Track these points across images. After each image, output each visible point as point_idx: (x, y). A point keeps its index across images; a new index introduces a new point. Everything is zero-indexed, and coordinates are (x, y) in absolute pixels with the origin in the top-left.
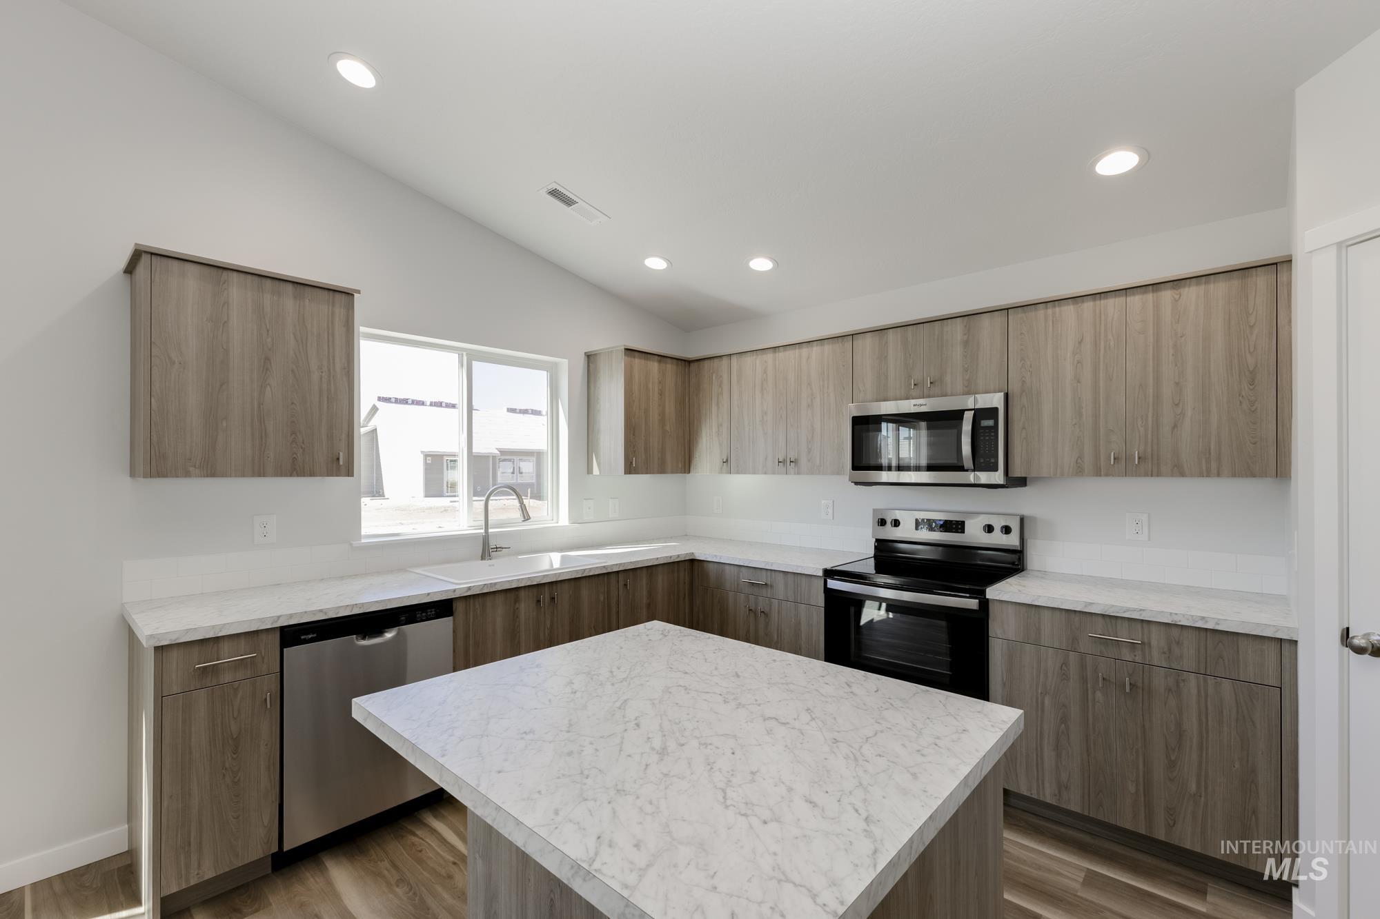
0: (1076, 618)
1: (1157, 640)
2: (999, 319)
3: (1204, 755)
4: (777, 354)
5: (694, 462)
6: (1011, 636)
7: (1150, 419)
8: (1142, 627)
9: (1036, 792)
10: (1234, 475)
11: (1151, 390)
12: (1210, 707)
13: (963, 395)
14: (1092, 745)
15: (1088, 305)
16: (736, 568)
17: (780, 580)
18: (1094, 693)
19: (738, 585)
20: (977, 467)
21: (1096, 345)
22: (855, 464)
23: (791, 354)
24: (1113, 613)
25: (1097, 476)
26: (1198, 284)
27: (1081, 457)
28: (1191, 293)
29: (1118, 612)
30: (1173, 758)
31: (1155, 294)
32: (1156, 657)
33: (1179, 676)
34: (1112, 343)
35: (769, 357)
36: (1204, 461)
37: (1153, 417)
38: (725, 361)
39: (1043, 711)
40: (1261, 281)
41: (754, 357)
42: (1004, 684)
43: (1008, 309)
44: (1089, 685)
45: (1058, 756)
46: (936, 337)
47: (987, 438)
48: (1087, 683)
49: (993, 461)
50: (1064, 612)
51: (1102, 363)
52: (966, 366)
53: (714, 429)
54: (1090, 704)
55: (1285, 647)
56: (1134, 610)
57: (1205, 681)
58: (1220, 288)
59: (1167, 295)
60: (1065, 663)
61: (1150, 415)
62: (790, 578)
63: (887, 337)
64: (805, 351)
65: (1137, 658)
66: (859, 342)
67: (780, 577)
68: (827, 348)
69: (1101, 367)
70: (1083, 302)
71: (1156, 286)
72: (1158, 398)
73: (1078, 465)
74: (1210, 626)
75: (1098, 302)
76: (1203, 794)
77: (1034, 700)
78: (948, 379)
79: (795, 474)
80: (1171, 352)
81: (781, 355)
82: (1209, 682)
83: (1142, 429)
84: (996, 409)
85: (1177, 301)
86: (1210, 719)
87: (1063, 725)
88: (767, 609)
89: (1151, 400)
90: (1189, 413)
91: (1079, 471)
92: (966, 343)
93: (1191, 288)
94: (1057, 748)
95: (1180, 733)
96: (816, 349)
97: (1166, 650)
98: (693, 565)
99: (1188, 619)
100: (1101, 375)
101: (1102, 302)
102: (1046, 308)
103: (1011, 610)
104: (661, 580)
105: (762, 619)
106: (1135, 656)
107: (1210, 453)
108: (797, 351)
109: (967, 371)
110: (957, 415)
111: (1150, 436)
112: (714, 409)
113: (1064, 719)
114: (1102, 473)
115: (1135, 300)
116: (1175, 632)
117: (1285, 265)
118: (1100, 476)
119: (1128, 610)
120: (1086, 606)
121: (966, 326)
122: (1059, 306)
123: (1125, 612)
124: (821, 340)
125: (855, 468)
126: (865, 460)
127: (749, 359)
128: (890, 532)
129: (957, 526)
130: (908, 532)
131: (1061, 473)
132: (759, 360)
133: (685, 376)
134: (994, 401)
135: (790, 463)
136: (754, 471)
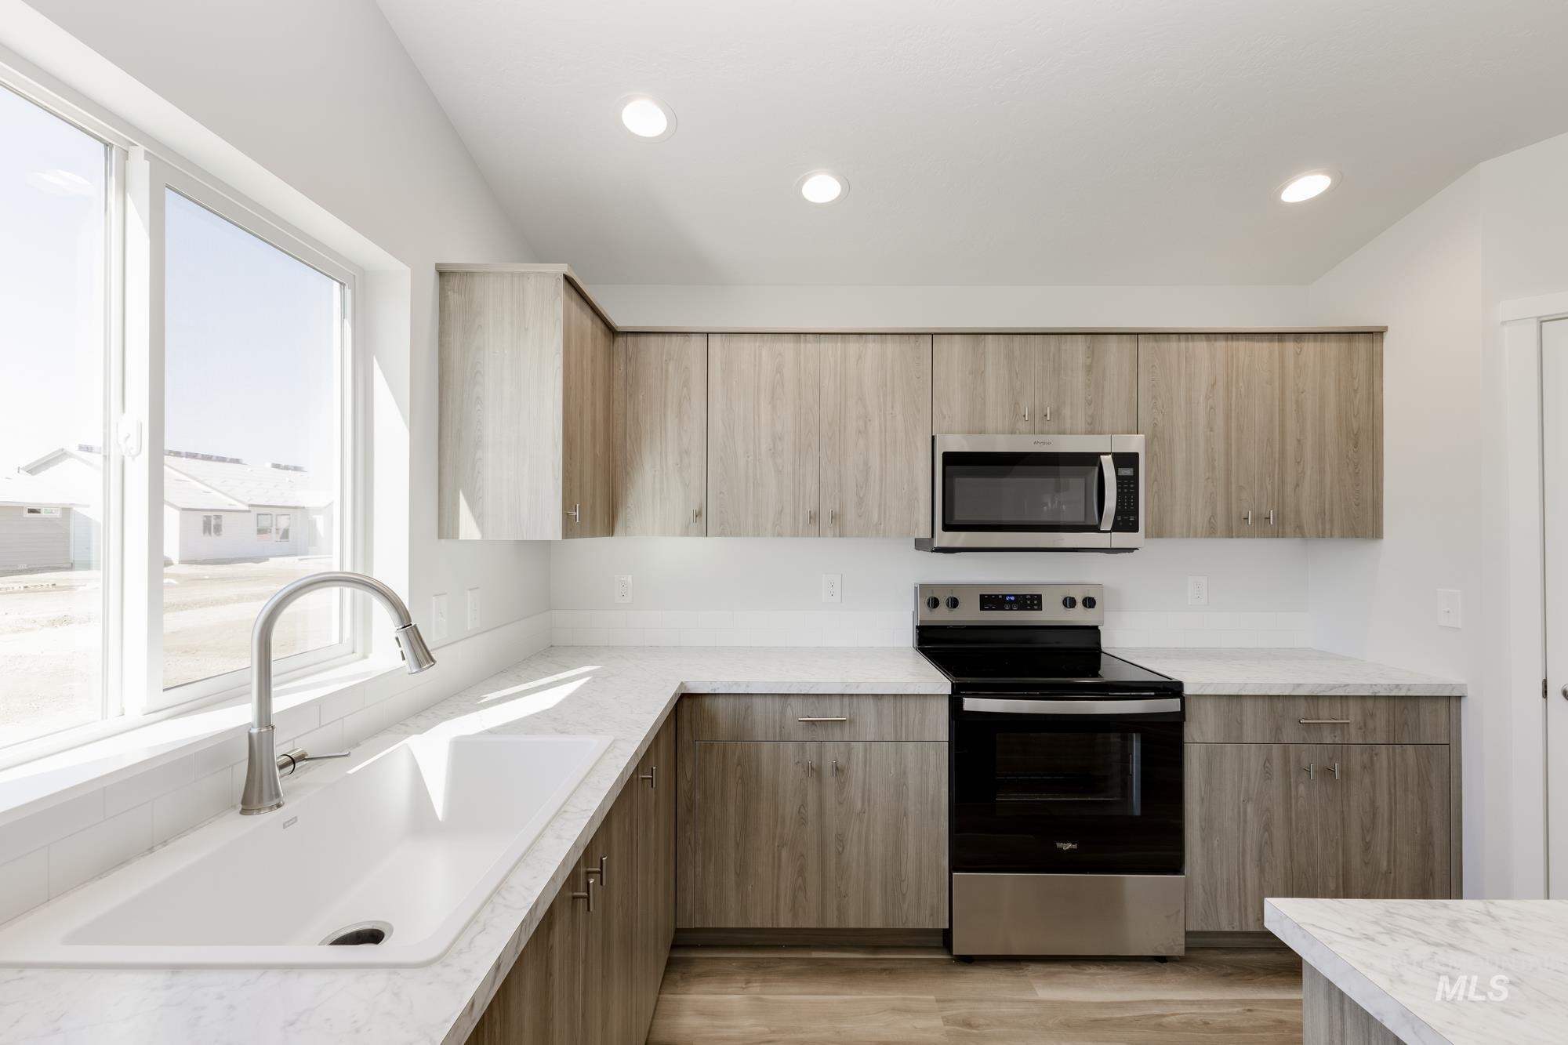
0: (1279, 705)
1: (1354, 715)
2: (1128, 344)
3: (1393, 830)
4: (802, 345)
6: (1210, 738)
7: (1276, 476)
8: (1341, 703)
9: (1238, 924)
10: (1343, 536)
11: (1277, 446)
12: (1397, 777)
13: (1086, 434)
14: (1295, 849)
15: (1220, 345)
16: (777, 701)
18: (1297, 787)
19: (782, 727)
20: (1117, 527)
21: (1228, 390)
22: (947, 522)
23: (829, 347)
24: (1320, 692)
25: (1229, 537)
26: (1315, 341)
27: (1213, 516)
28: (1310, 347)
29: (1324, 691)
30: (1367, 841)
31: (1281, 344)
32: (1355, 736)
33: (1372, 750)
34: (1243, 390)
35: (787, 347)
36: (1320, 521)
37: (1279, 474)
38: (696, 344)
39: (1245, 822)
40: (1361, 346)
41: (757, 344)
42: (1202, 799)
43: (1138, 334)
44: (1292, 780)
45: (1262, 871)
46: (1051, 355)
47: (1126, 490)
48: (1290, 778)
49: (1132, 519)
50: (1266, 700)
51: (1233, 412)
52: (1089, 398)
54: (1293, 801)
56: (1340, 686)
57: (1394, 751)
58: (1332, 347)
59: (1290, 346)
60: (1268, 760)
61: (1276, 472)
63: (985, 346)
64: (853, 346)
65: (1337, 739)
66: (942, 344)
67: (869, 706)
68: (892, 347)
69: (1233, 415)
70: (1216, 340)
71: (1280, 336)
72: (1283, 453)
73: (1212, 525)
74: (1402, 693)
75: (1230, 343)
76: (1393, 871)
77: (1236, 810)
78: (1067, 411)
79: (834, 536)
80: (1294, 407)
82: (1397, 751)
83: (1269, 487)
84: (1136, 455)
85: (1299, 355)
86: (1398, 789)
87: (1267, 833)
88: (842, 762)
89: (1277, 455)
90: (1309, 472)
91: (1212, 531)
92: (1089, 369)
93: (1310, 344)
94: (1260, 863)
95: (1374, 811)
96: (872, 347)
97: (1362, 724)
98: (679, 706)
99: (1386, 689)
100: (1233, 425)
101: (1234, 343)
102: (1179, 340)
103: (1209, 706)
105: (830, 780)
106: (1335, 737)
107: (1325, 514)
108: (839, 345)
109: (1090, 404)
110: (1094, 459)
111: (1276, 494)
112: (671, 425)
113: (1267, 827)
114: (1234, 534)
116: (1370, 704)
117: (1379, 336)
118: (1232, 537)
119: (1334, 687)
120: (1294, 689)
121: (1089, 347)
122: (1193, 340)
123: (1331, 690)
124: (883, 335)
125: (947, 528)
126: (959, 517)
127: (747, 346)
128: (943, 616)
129: (1032, 602)
130: (970, 614)
131: (1191, 533)
132: (766, 350)
133: (610, 356)
134: (1134, 444)
135: (825, 518)
136: (757, 532)
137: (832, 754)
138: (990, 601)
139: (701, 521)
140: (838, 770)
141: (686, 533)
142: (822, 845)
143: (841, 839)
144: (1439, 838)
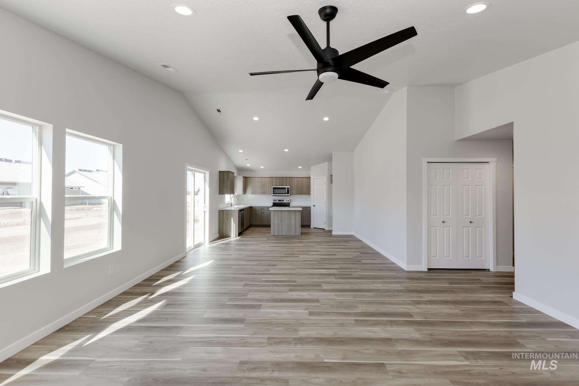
2: (289, 178)
5: (246, 193)
7: (302, 189)
10: (307, 194)
11: (302, 186)
13: (285, 186)
15: (297, 178)
17: (265, 208)
19: (259, 209)
20: (287, 194)
21: (297, 182)
28: (304, 179)
34: (299, 182)
35: (260, 178)
38: (252, 178)
40: (309, 178)
46: (283, 179)
47: (288, 191)
49: (289, 193)
53: (250, 188)
55: (310, 207)
58: (306, 179)
59: (303, 178)
62: (267, 207)
63: (277, 178)
66: (273, 178)
67: (265, 207)
68: (269, 178)
69: (298, 184)
71: (302, 178)
78: (284, 184)
80: (303, 184)
81: (262, 178)
90: (304, 189)
91: (296, 194)
92: (286, 180)
95: (304, 216)
96: (267, 178)
98: (251, 208)
99: (306, 206)
102: (294, 178)
104: (247, 210)
105: (262, 213)
107: (305, 193)
109: (286, 183)
110: (285, 188)
112: (250, 185)
114: (298, 194)
115: (301, 178)
121: (286, 178)
124: (268, 177)
125: (273, 194)
126: (274, 193)
127: (257, 178)
128: (275, 202)
129: (283, 200)
130: (277, 202)
131: (294, 194)
132: (258, 179)
133: (245, 179)
134: (289, 187)
135: (263, 193)
136: (257, 194)
137: (263, 211)
138: (279, 201)
139: (253, 193)
140: (263, 212)
141: (251, 194)
142: (262, 218)
143: (263, 218)
144: (309, 217)
